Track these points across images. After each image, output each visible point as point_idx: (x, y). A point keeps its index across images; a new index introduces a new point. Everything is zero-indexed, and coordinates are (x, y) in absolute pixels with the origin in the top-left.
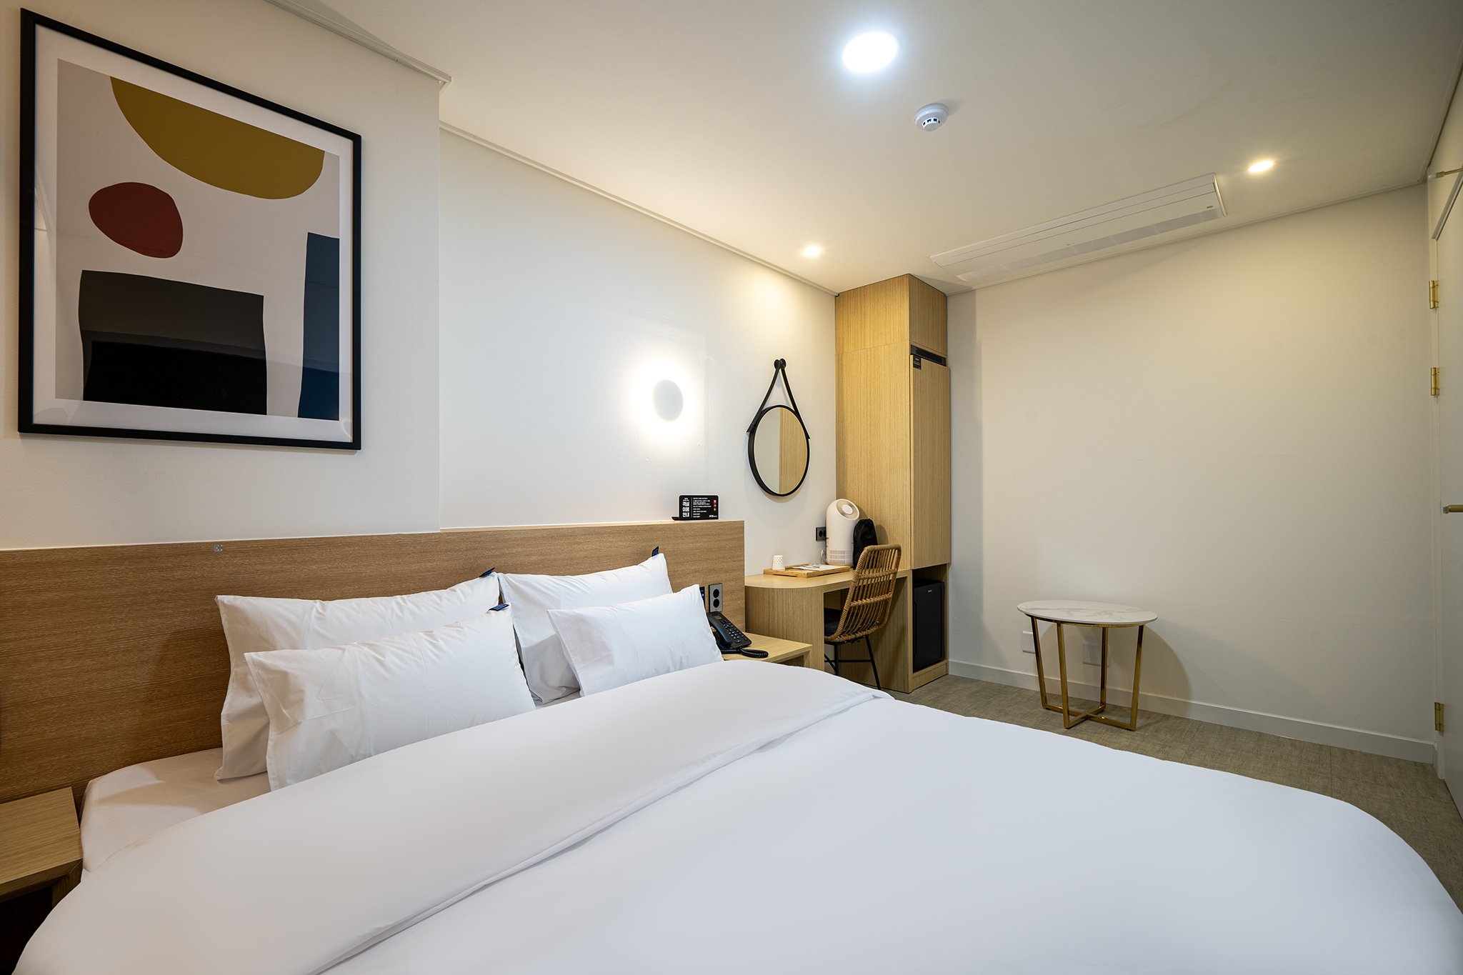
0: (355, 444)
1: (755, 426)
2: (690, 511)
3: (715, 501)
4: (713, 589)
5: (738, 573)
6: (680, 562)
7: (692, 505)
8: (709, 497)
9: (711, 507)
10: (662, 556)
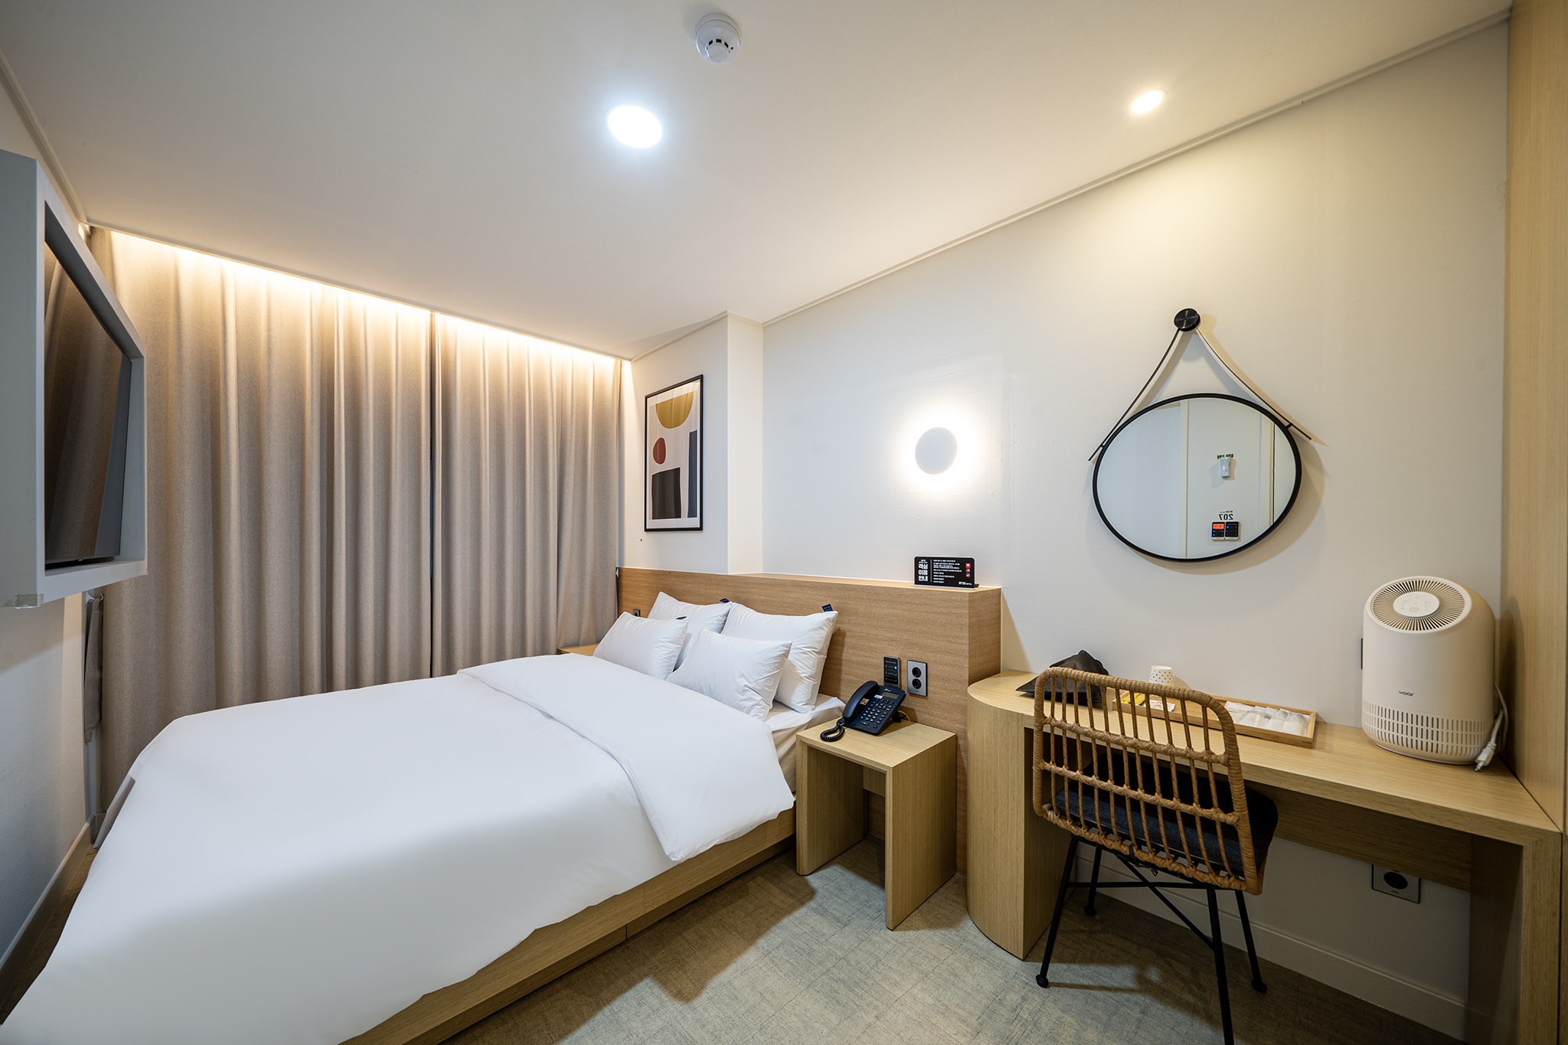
0: (701, 529)
1: (1104, 447)
2: (929, 575)
3: (968, 565)
4: (912, 665)
5: (957, 658)
6: (874, 626)
7: (933, 568)
8: (958, 560)
9: (961, 572)
10: (832, 614)
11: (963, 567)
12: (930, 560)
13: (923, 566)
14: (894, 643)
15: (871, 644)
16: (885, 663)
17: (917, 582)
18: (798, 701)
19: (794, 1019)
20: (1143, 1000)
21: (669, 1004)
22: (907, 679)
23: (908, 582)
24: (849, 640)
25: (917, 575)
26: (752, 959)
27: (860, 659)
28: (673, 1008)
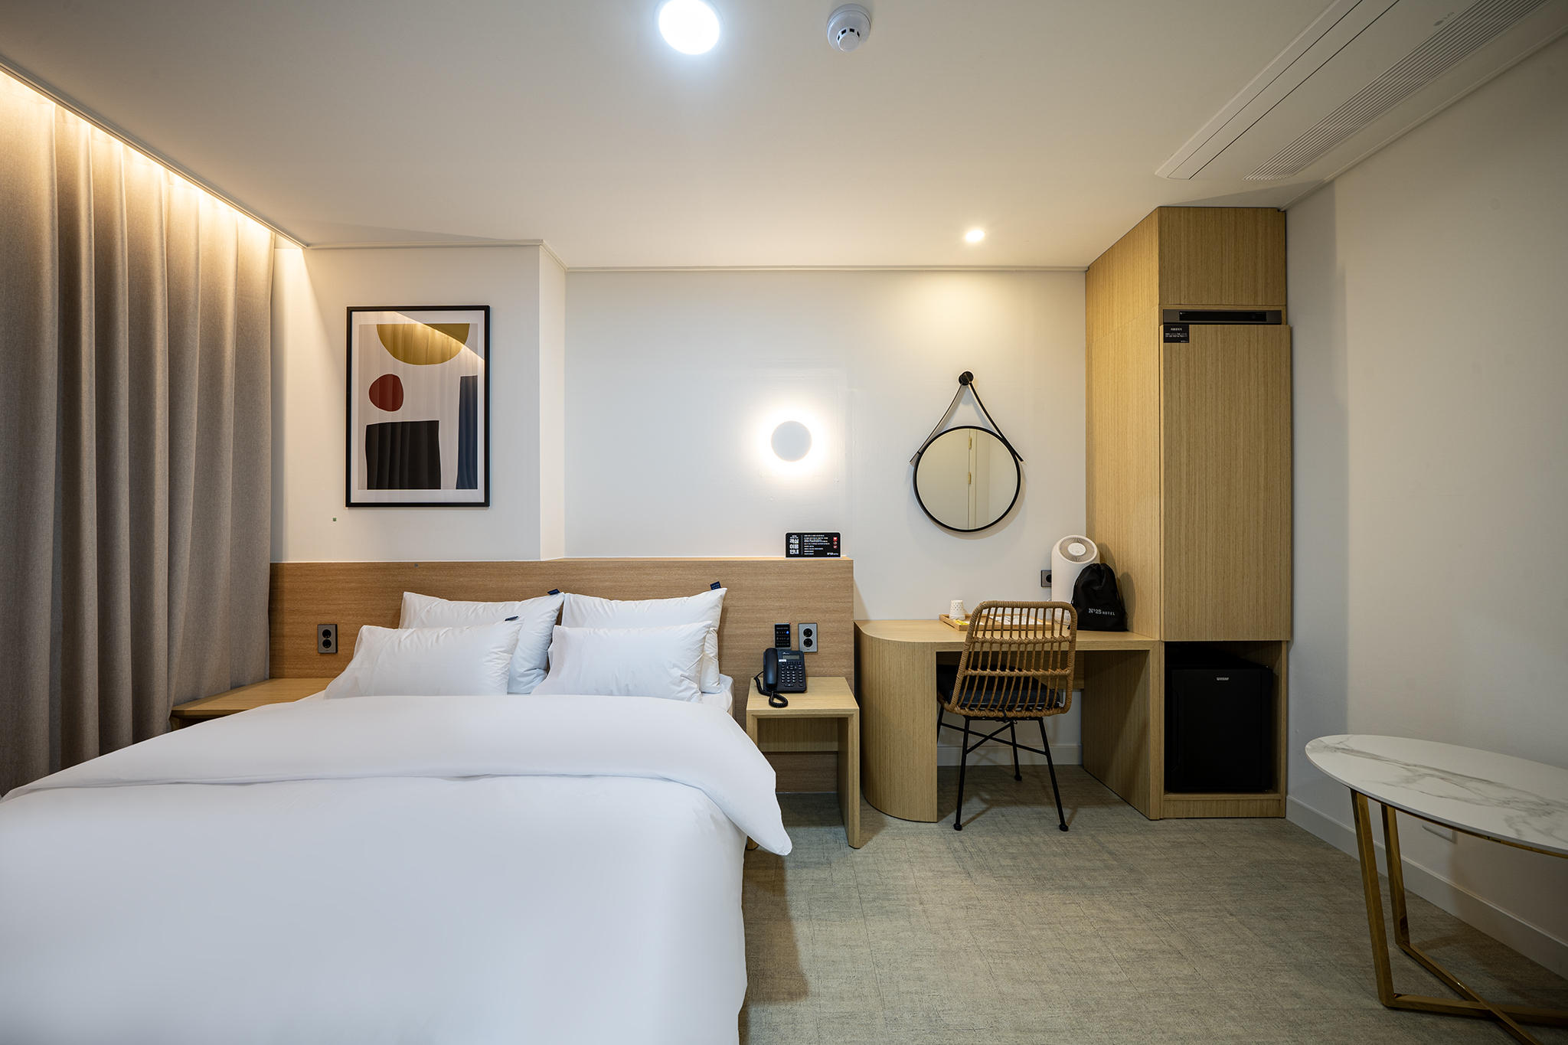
0: (486, 504)
1: (920, 454)
2: (800, 549)
3: (835, 538)
4: (803, 628)
5: (844, 615)
6: (761, 598)
7: (804, 542)
8: (826, 534)
9: (829, 544)
10: (722, 591)
11: (831, 540)
12: (800, 536)
13: (795, 541)
14: (783, 611)
15: (758, 615)
16: (776, 630)
17: (788, 555)
18: (713, 682)
19: (886, 943)
20: (994, 810)
21: (796, 1008)
22: (797, 641)
23: (781, 556)
24: (732, 615)
25: (788, 549)
26: (805, 929)
27: (744, 631)
28: (802, 1008)
